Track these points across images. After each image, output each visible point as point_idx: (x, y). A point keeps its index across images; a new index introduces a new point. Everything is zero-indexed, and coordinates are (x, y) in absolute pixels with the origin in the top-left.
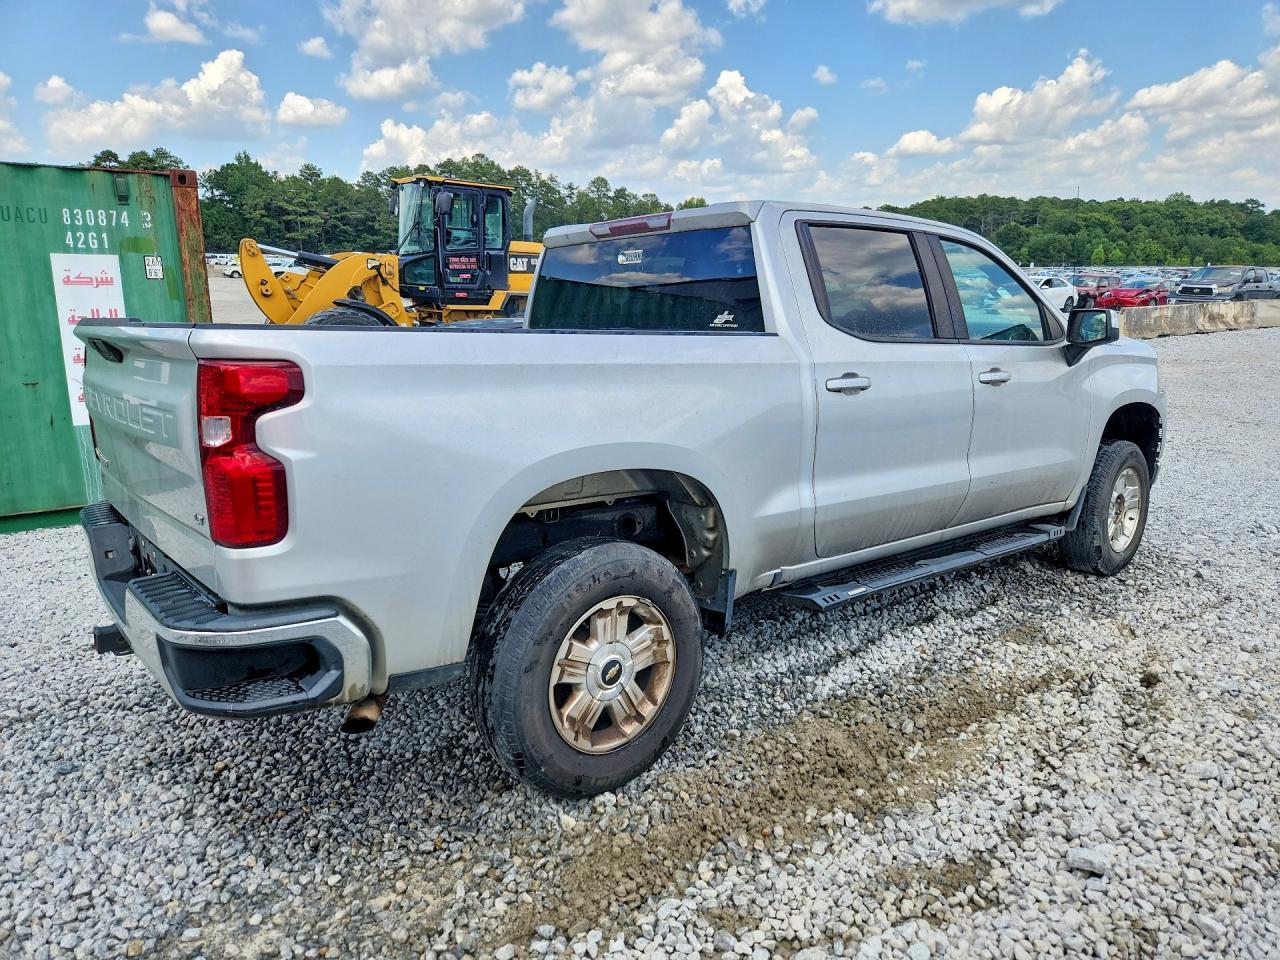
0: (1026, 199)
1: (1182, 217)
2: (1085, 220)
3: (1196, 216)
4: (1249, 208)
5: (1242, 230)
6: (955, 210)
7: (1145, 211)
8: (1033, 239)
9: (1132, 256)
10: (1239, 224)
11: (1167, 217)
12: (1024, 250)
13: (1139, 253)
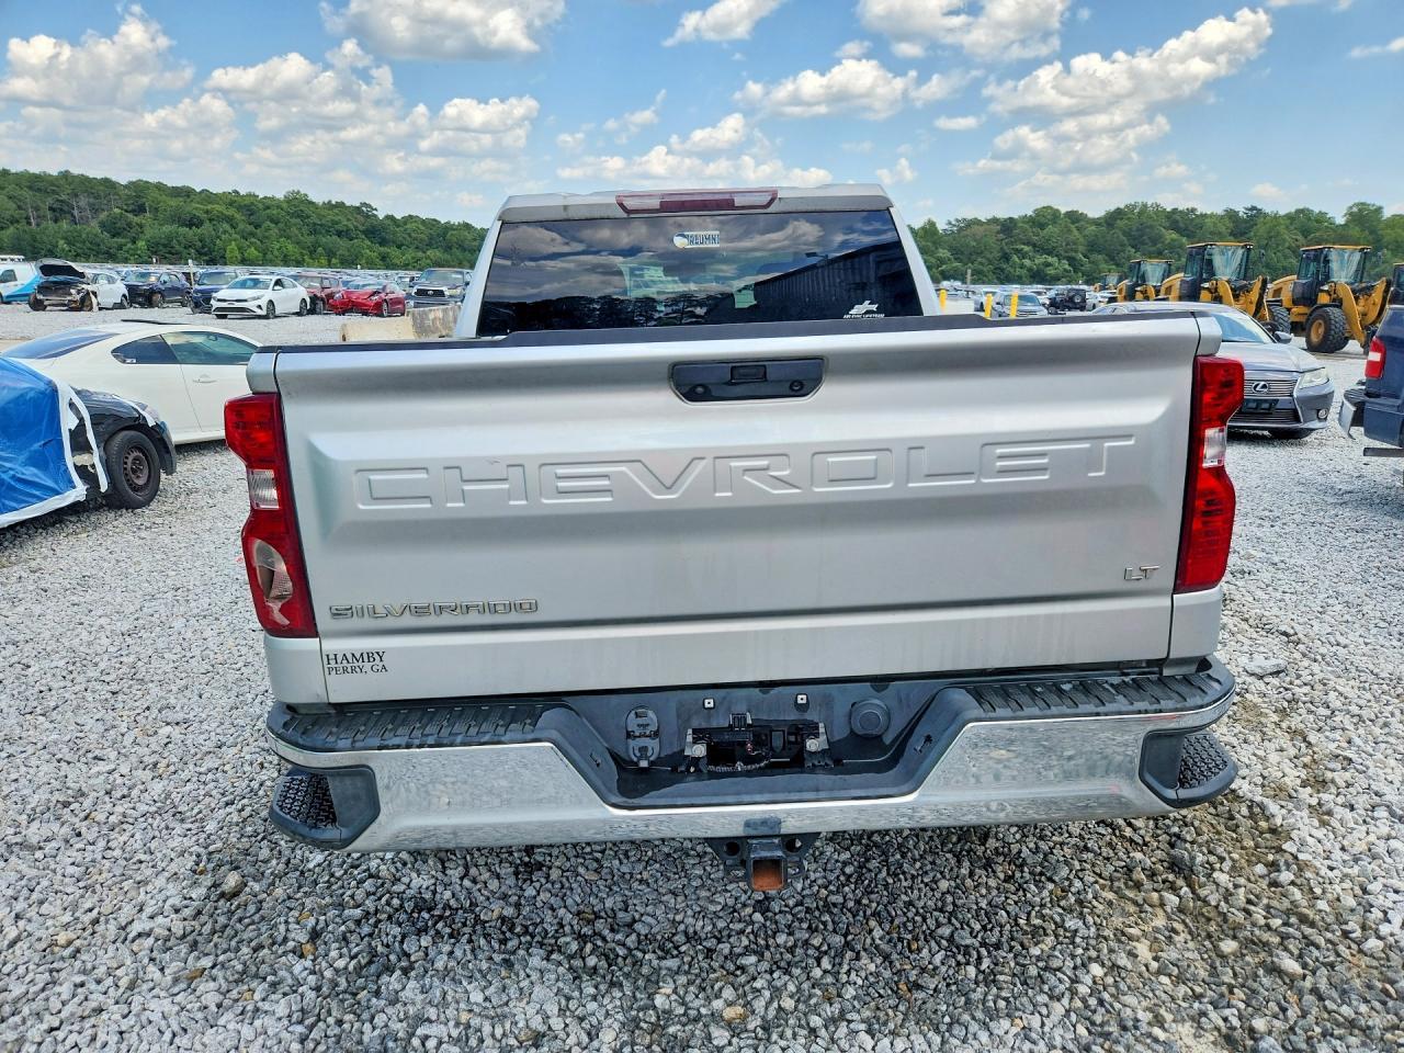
0: (124, 182)
1: (308, 217)
2: (207, 212)
3: (320, 217)
4: (364, 212)
5: (363, 232)
6: (30, 188)
7: (268, 208)
8: (149, 233)
9: (269, 256)
10: (361, 228)
11: (292, 215)
12: (141, 244)
13: (276, 253)
